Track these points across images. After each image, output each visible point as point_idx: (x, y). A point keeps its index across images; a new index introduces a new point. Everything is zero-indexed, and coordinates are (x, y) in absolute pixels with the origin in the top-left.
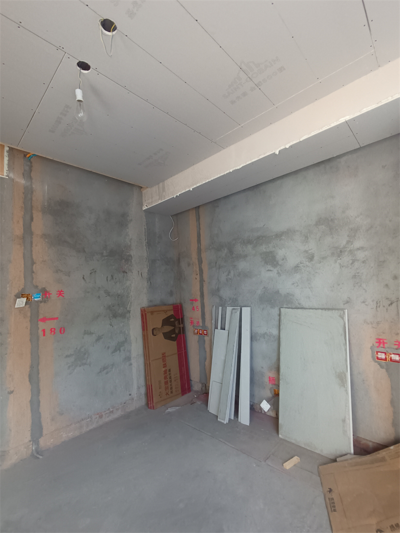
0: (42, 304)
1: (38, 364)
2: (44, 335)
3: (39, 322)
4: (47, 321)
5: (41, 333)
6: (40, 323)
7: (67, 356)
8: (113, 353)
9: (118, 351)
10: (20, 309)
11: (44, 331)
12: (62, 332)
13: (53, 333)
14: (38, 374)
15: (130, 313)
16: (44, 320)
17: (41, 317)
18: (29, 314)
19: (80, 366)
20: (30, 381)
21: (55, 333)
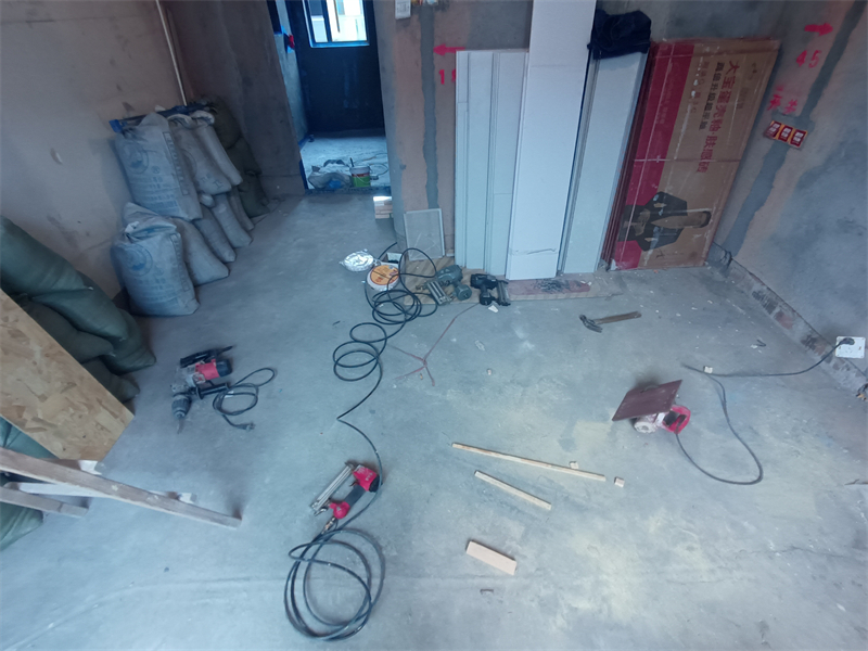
0: (438, 14)
1: (435, 133)
2: (443, 82)
3: (435, 54)
4: (447, 54)
5: (438, 77)
6: (437, 57)
10: (404, 22)
11: (442, 73)
14: (435, 149)
16: (442, 50)
17: (437, 43)
18: (419, 36)
20: (425, 156)
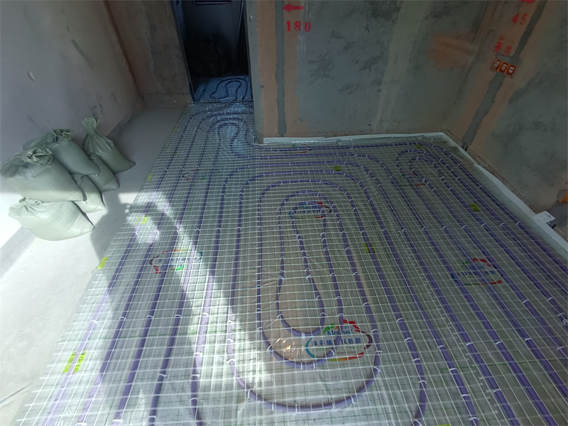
1: (283, 64)
2: (289, 30)
3: (284, 11)
4: (292, 10)
5: (286, 26)
7: (311, 62)
8: (361, 70)
9: (368, 70)
11: (289, 23)
12: (308, 29)
13: (297, 28)
14: (283, 74)
15: (399, 11)
16: (289, 8)
17: (286, 3)
19: (322, 78)
20: (276, 79)
21: (300, 29)
